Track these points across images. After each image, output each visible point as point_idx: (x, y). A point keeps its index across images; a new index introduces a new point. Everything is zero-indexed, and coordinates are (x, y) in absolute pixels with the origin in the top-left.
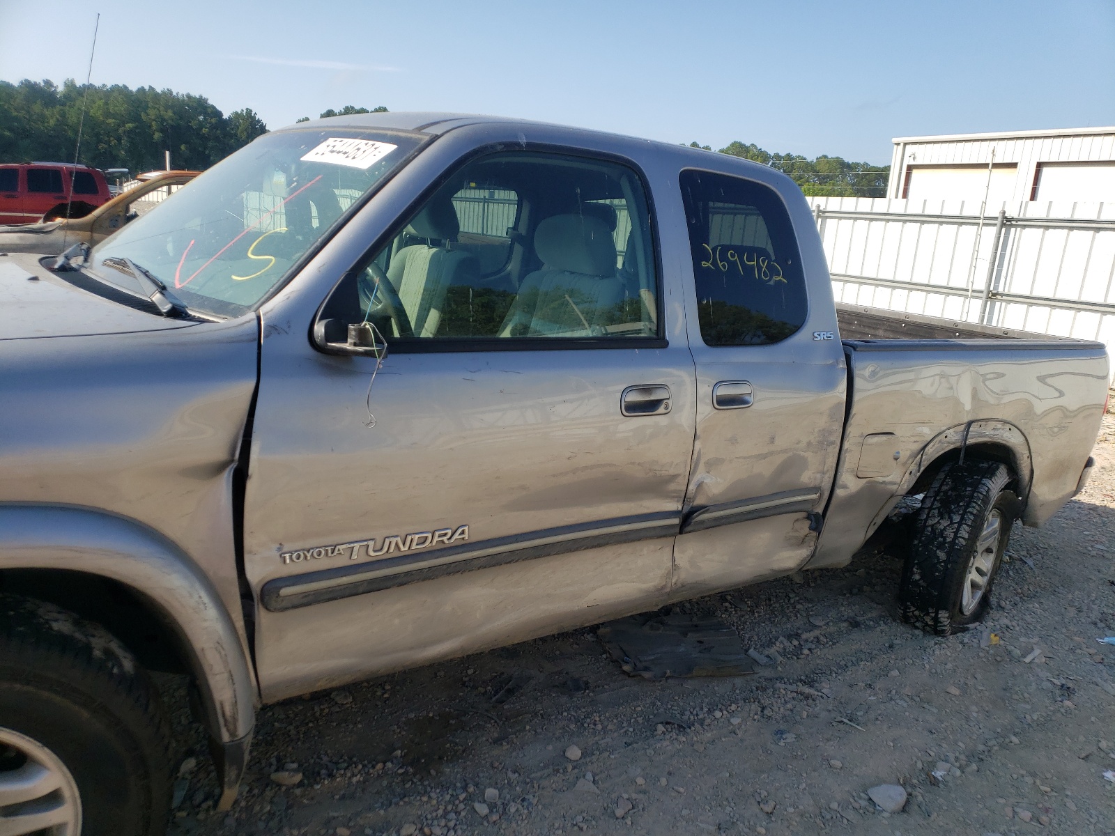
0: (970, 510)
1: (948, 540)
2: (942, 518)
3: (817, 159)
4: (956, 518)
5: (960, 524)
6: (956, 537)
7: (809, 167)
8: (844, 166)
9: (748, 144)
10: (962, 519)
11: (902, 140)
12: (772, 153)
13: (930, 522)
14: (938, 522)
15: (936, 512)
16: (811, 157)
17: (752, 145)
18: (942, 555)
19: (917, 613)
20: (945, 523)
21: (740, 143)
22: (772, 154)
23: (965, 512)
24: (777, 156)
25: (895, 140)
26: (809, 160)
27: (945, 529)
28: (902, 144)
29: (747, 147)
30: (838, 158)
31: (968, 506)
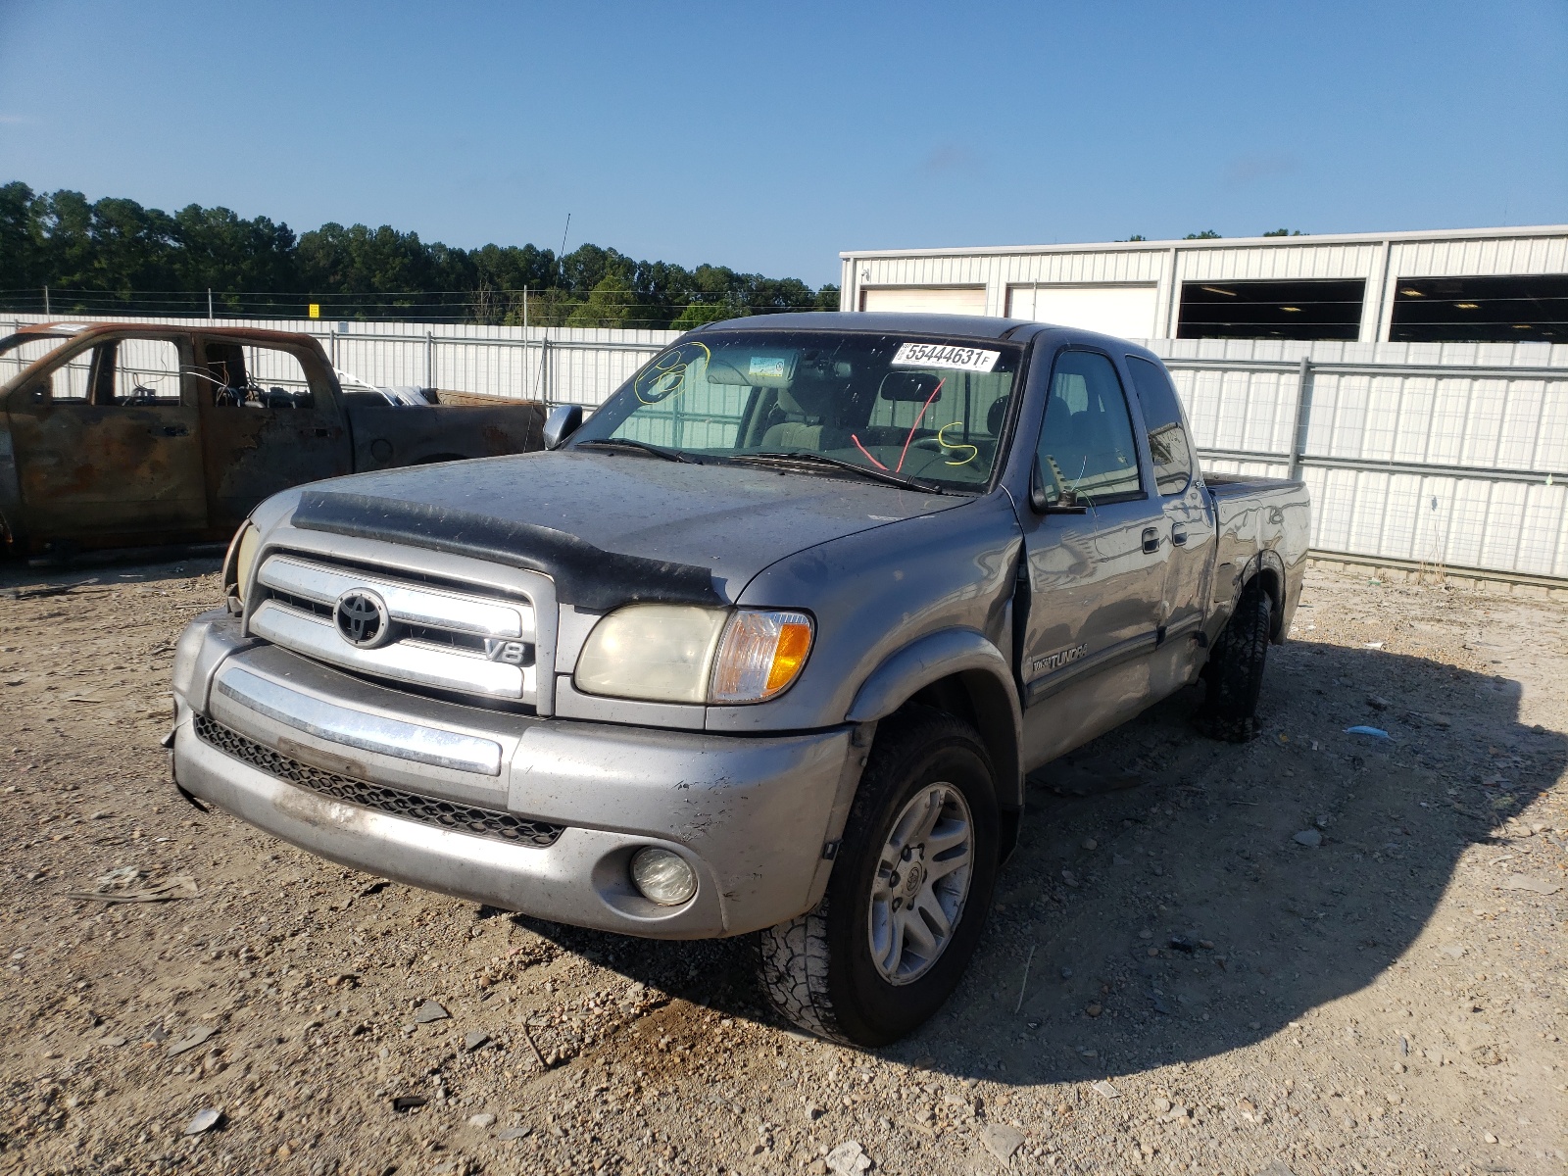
0: (1260, 628)
1: (1248, 656)
2: (1239, 638)
3: (697, 269)
4: (1251, 637)
5: (1255, 641)
6: (1254, 653)
7: (687, 280)
8: (733, 280)
9: (604, 248)
10: (1255, 637)
11: (852, 254)
12: (638, 260)
13: (1229, 643)
14: (1237, 642)
15: (1232, 634)
16: (690, 267)
17: (610, 249)
18: (1245, 669)
19: (1226, 725)
20: (1242, 642)
21: (593, 246)
22: (638, 262)
23: (1256, 632)
24: (645, 264)
25: (843, 254)
26: (687, 270)
27: (1243, 647)
28: (852, 260)
29: (604, 252)
30: (724, 268)
31: (1256, 626)
